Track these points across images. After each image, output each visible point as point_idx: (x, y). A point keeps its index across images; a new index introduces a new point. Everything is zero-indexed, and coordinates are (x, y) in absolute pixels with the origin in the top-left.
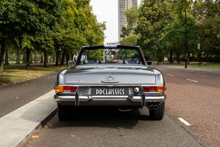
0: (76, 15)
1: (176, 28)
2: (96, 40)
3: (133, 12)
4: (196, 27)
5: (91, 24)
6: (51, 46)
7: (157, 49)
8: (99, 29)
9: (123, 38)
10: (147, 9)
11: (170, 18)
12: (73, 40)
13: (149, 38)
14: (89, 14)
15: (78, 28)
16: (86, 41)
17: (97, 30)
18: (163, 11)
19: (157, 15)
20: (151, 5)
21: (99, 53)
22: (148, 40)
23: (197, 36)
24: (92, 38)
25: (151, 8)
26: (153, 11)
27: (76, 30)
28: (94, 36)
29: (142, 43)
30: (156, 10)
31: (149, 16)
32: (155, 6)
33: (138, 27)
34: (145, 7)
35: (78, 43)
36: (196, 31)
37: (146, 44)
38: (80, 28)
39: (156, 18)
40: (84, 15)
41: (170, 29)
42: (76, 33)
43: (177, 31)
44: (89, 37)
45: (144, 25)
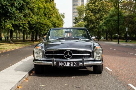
0: (45, 8)
1: (111, 18)
2: (58, 25)
3: (82, 8)
4: (124, 17)
5: (55, 14)
6: (27, 28)
7: (98, 31)
8: (60, 18)
9: (75, 24)
10: (91, 6)
11: (106, 11)
12: (42, 24)
13: (92, 24)
14: (54, 8)
15: (46, 16)
16: (51, 25)
17: (59, 18)
18: (102, 7)
19: (98, 9)
20: (94, 3)
21: (60, 33)
22: (92, 25)
23: (125, 23)
24: (55, 23)
25: (94, 5)
26: (95, 7)
27: (45, 18)
28: (57, 22)
29: (88, 27)
30: (97, 6)
31: (93, 10)
32: (97, 3)
33: (85, 17)
34: (90, 4)
35: (46, 26)
36: (124, 20)
37: (90, 28)
38: (48, 17)
39: (97, 11)
40: (50, 8)
41: (107, 18)
42: (45, 19)
43: (111, 20)
44: (53, 22)
45: (89, 16)
